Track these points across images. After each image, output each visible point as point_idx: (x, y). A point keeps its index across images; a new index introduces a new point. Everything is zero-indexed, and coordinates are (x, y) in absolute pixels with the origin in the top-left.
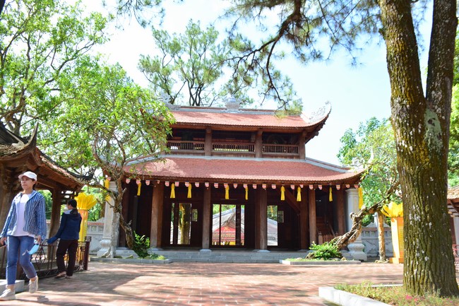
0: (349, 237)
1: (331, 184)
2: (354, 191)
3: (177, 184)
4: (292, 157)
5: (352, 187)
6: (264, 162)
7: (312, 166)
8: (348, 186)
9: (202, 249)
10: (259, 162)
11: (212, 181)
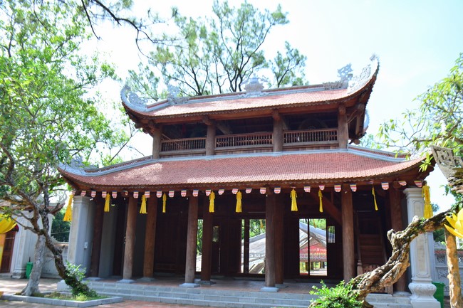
0: (381, 275)
1: (372, 182)
2: (413, 192)
3: (147, 194)
4: (327, 147)
5: (411, 184)
6: (284, 156)
7: (355, 156)
8: (403, 183)
9: (184, 282)
10: (275, 158)
11: (190, 187)
